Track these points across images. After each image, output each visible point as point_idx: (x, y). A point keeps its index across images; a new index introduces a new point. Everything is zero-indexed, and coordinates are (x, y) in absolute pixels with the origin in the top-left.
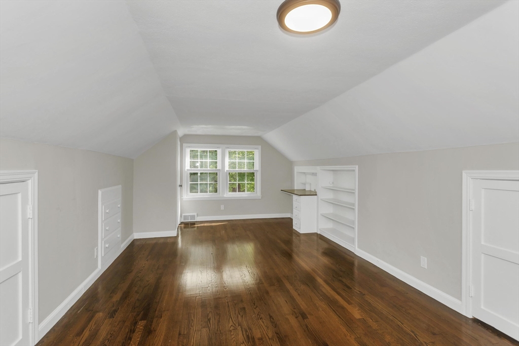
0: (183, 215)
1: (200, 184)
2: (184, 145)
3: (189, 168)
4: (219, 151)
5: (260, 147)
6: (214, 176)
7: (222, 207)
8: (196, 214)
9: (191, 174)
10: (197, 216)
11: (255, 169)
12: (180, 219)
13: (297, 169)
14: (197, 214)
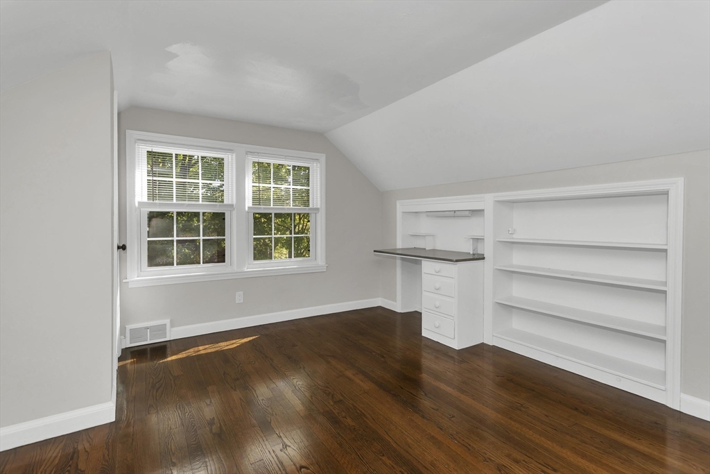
0: (129, 327)
1: (178, 241)
2: (131, 134)
3: (145, 199)
4: (230, 161)
5: (323, 157)
6: (217, 221)
7: (239, 297)
8: (167, 321)
9: (152, 216)
10: (172, 326)
11: (311, 206)
12: (120, 340)
13: (401, 206)
14: (172, 322)
